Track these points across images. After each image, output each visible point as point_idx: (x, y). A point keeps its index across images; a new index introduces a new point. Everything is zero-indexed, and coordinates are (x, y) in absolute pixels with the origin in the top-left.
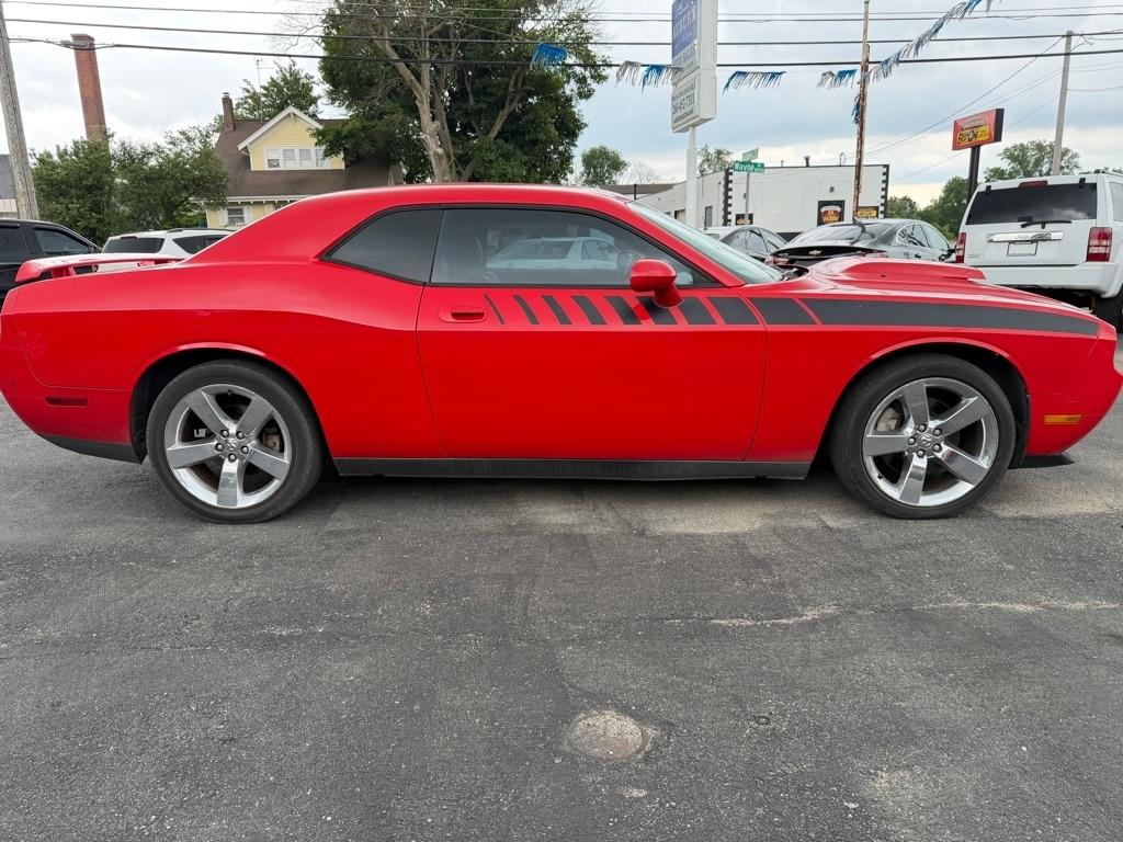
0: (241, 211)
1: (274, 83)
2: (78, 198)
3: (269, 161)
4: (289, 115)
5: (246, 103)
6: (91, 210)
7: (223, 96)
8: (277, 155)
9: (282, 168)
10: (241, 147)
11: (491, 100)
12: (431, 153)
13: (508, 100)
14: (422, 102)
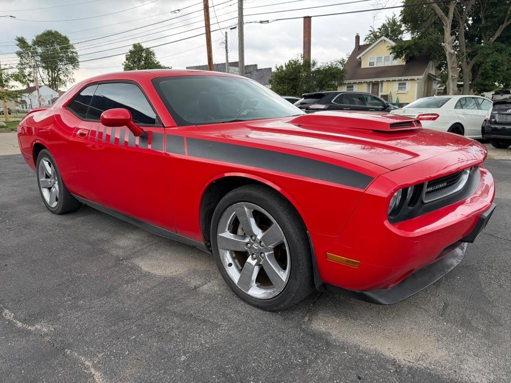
0: (352, 87)
1: (384, 26)
2: (288, 83)
3: (370, 63)
4: (382, 41)
5: (369, 37)
6: (292, 88)
7: (356, 35)
8: (375, 60)
9: (375, 66)
10: (358, 58)
11: (496, 20)
12: (447, 53)
13: (506, 19)
14: (446, 26)
